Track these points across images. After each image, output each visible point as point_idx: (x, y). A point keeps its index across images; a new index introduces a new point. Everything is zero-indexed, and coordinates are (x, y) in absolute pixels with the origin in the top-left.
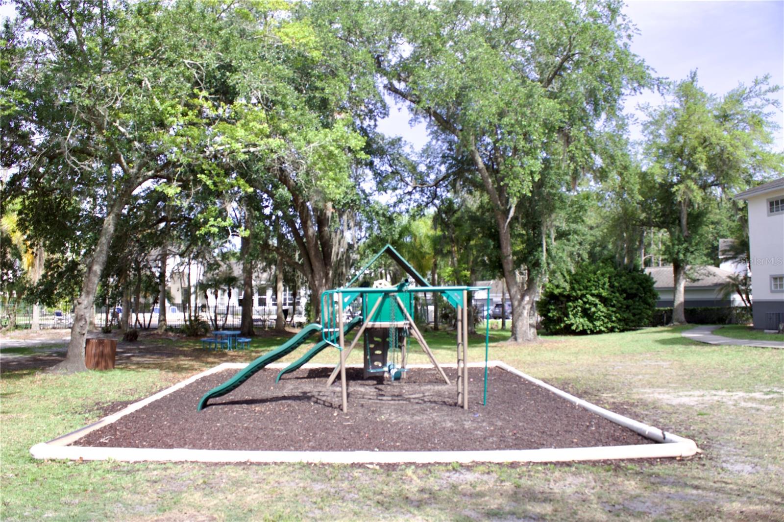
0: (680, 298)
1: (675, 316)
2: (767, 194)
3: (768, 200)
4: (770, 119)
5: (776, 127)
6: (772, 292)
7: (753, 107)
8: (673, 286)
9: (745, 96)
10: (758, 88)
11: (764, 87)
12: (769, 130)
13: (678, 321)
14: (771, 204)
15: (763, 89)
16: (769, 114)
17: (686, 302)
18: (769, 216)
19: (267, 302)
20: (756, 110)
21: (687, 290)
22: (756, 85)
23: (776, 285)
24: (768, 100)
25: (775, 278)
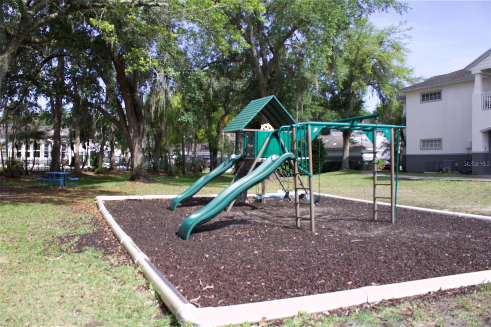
0: (347, 154)
1: (343, 165)
2: (420, 89)
3: (421, 93)
4: (406, 47)
5: (409, 51)
6: (421, 149)
7: (397, 38)
8: (342, 146)
9: (393, 31)
10: (401, 27)
11: (405, 28)
12: (406, 53)
13: (346, 168)
14: (423, 96)
15: (404, 28)
16: (406, 44)
17: (350, 158)
18: (421, 103)
19: (41, 154)
20: (398, 40)
21: (351, 150)
22: (400, 25)
23: (424, 146)
24: (405, 35)
25: (423, 141)
